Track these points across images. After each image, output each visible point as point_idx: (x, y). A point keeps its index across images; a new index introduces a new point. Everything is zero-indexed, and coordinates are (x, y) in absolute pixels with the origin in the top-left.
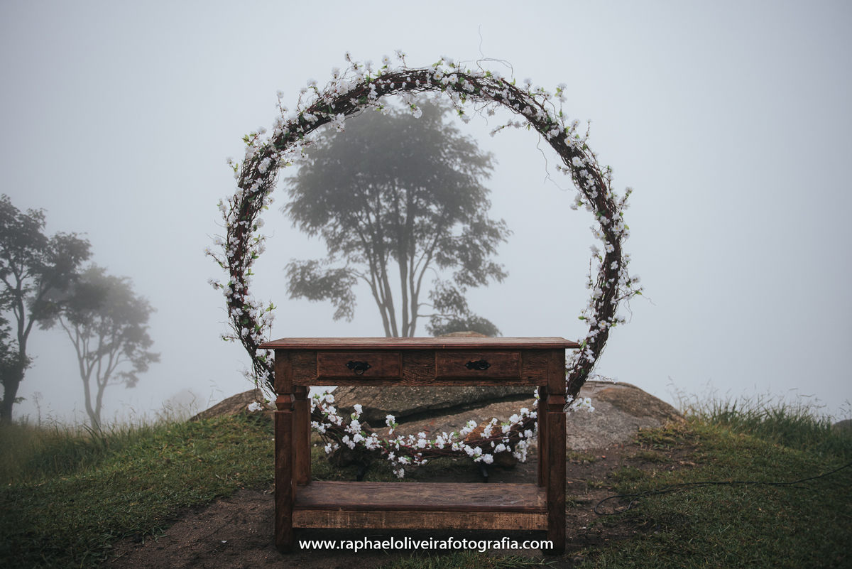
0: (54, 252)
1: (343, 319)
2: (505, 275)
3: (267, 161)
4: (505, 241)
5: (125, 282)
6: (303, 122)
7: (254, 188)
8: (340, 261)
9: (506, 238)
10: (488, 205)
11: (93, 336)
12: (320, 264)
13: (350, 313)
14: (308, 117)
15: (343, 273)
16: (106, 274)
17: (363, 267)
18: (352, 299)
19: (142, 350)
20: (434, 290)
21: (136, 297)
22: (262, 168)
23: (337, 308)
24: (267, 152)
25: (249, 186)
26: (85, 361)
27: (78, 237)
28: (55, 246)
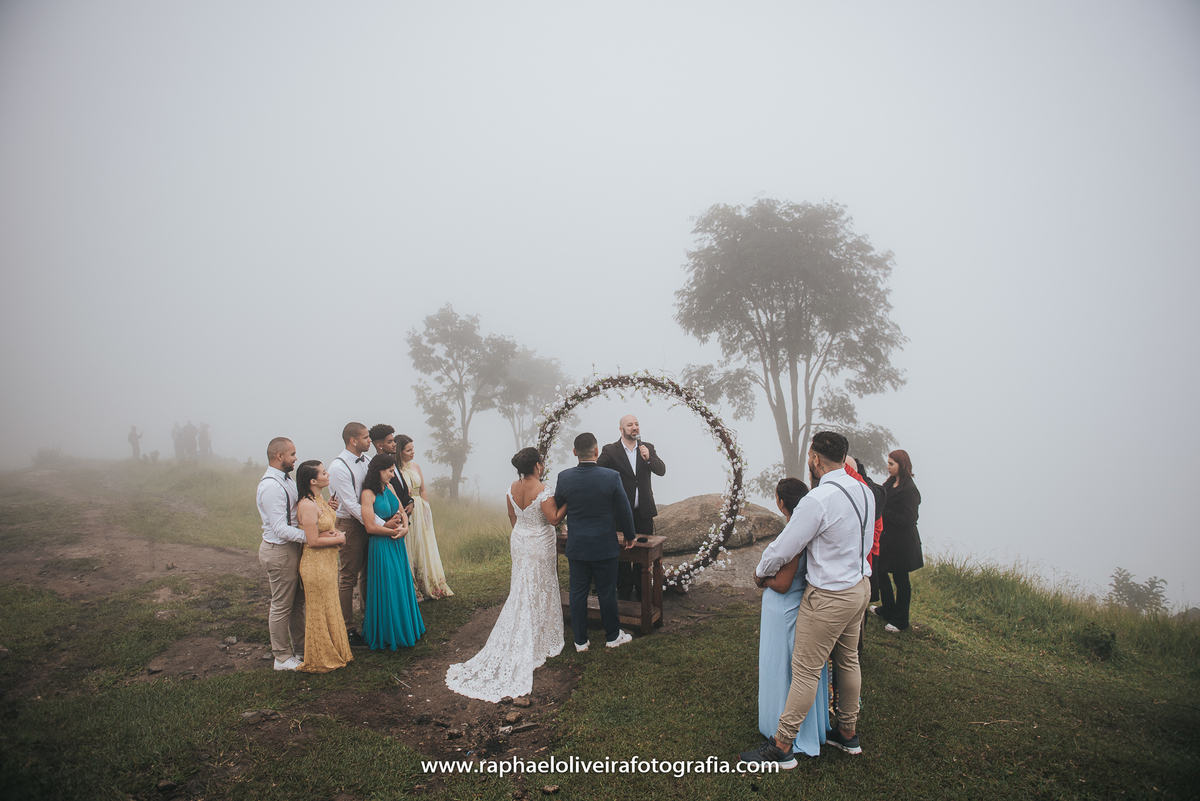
0: (488, 350)
1: (744, 419)
2: (903, 382)
3: (550, 426)
4: (901, 348)
5: (554, 362)
6: (567, 405)
7: (545, 439)
8: (738, 362)
9: (902, 345)
10: (889, 307)
11: (527, 414)
12: (716, 366)
13: (751, 412)
14: (570, 403)
15: (740, 374)
16: (536, 356)
17: (758, 368)
18: (753, 399)
19: (571, 428)
20: (823, 397)
21: (565, 377)
22: (548, 430)
23: (736, 408)
24: (551, 420)
25: (543, 437)
26: (520, 439)
27: (507, 339)
28: (488, 345)
